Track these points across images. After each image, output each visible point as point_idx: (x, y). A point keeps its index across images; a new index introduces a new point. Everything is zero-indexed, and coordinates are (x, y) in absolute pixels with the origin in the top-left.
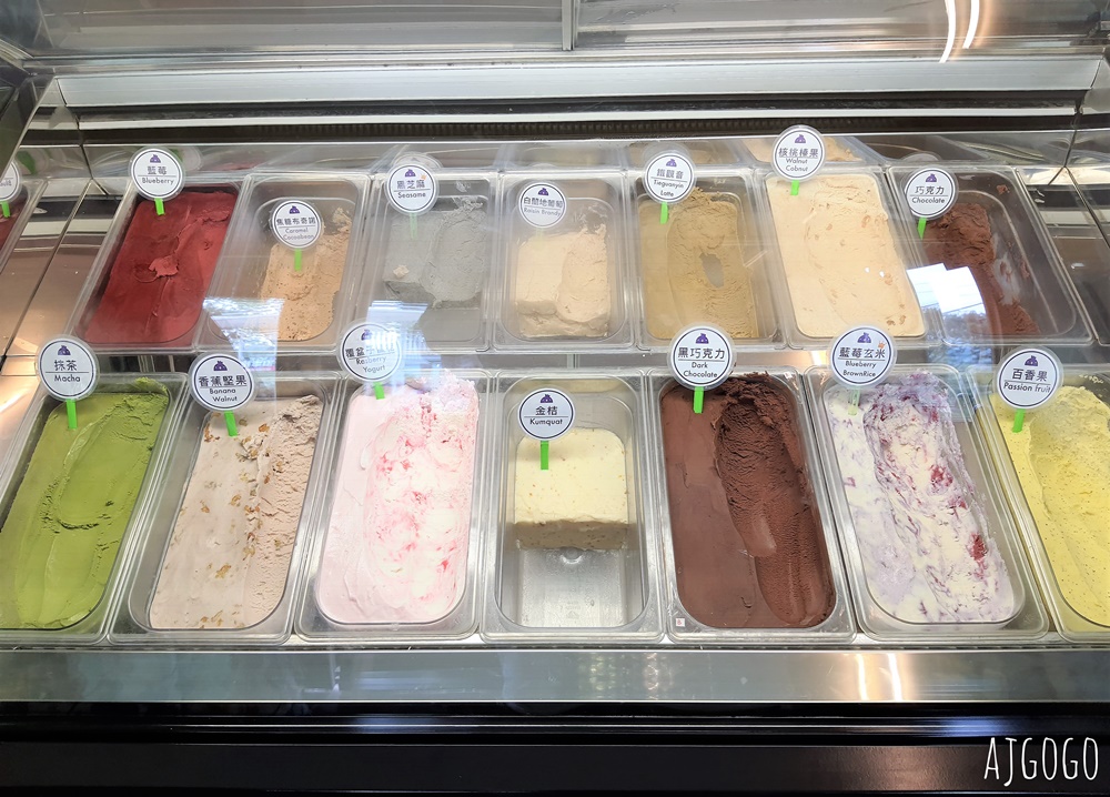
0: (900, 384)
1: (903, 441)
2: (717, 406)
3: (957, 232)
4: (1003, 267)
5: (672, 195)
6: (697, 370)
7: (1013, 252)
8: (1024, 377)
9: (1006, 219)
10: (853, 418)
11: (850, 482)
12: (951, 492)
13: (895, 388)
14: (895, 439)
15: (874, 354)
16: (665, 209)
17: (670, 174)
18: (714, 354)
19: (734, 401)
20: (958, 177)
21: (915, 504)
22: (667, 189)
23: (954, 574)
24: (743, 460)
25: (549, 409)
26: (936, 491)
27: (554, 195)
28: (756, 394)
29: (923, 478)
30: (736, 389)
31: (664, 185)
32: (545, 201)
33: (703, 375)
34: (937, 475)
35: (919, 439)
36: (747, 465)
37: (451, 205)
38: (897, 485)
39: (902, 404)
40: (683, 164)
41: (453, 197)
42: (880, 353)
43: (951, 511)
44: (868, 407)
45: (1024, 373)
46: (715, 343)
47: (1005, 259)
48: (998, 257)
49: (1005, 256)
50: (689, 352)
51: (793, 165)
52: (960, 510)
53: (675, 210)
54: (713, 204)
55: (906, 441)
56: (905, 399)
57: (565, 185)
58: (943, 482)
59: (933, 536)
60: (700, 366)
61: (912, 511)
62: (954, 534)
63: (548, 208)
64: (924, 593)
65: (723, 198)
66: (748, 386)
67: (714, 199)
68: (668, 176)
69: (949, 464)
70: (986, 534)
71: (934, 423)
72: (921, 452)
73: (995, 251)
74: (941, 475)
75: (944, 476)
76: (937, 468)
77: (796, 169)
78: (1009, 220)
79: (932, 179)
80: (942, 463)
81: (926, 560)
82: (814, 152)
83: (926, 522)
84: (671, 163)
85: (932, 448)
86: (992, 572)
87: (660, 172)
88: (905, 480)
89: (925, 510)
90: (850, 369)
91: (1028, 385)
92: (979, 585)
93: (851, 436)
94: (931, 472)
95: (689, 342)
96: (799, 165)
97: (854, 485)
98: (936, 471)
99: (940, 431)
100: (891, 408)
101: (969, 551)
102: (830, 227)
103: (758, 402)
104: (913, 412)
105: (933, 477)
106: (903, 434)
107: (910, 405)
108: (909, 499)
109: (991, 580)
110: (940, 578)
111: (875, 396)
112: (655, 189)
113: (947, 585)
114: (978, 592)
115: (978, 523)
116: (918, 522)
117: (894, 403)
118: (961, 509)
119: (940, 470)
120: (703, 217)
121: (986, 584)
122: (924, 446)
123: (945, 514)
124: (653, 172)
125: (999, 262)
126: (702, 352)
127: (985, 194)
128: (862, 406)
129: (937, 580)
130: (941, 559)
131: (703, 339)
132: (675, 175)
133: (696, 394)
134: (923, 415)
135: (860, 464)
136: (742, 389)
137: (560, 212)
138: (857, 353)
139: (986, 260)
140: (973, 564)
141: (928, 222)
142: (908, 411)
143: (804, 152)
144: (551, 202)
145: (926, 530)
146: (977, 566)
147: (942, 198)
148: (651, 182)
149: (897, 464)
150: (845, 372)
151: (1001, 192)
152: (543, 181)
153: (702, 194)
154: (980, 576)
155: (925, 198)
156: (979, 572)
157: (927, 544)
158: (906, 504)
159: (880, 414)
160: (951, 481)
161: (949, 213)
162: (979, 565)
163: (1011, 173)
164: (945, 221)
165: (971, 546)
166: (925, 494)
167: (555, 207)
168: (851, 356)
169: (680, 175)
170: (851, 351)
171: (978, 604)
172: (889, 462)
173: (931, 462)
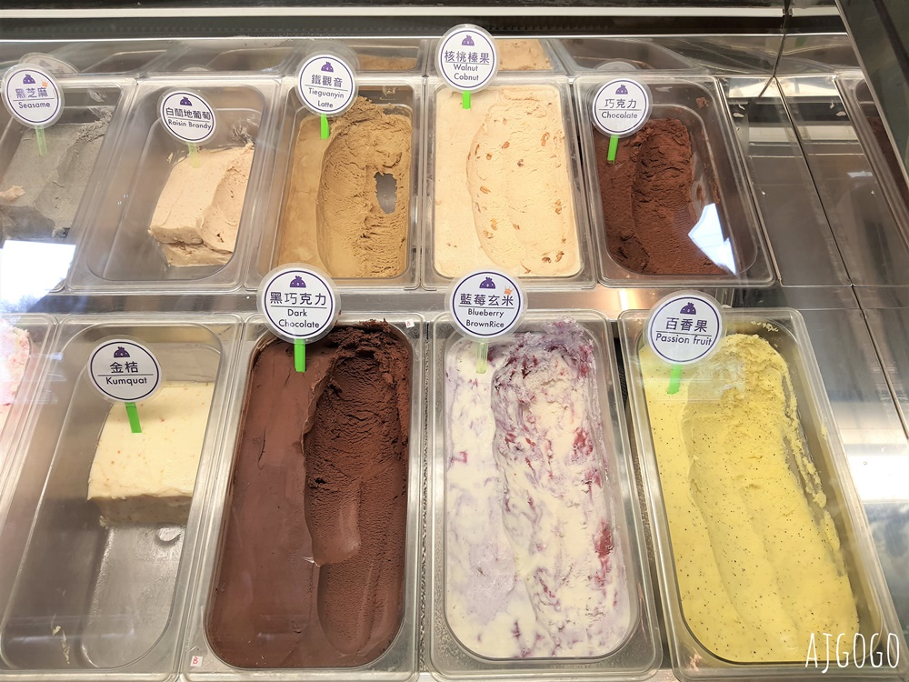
0: (544, 332)
1: (550, 399)
2: (324, 362)
3: (656, 151)
4: (699, 190)
5: (331, 106)
6: (294, 319)
7: (709, 173)
8: (679, 327)
9: (704, 136)
10: (480, 378)
11: (462, 457)
12: (589, 463)
13: (538, 337)
14: (540, 397)
15: (500, 301)
16: (324, 123)
17: (327, 81)
18: (314, 299)
19: (349, 354)
20: (653, 89)
21: (545, 477)
22: (324, 99)
23: (572, 579)
24: (361, 423)
25: (127, 364)
26: (575, 459)
27: (198, 105)
28: (376, 345)
29: (564, 442)
30: (349, 341)
31: (321, 94)
32: (189, 112)
33: (302, 325)
34: (580, 439)
35: (567, 396)
36: (364, 429)
37: (87, 117)
38: (529, 453)
39: (548, 355)
40: (341, 70)
41: (89, 107)
42: (508, 300)
43: (586, 487)
44: (500, 363)
45: (679, 322)
46: (313, 286)
47: (701, 182)
48: (696, 180)
49: (702, 178)
50: (283, 298)
51: (462, 73)
52: (594, 487)
53: (339, 123)
54: (386, 118)
55: (553, 399)
56: (552, 348)
57: (210, 94)
58: (585, 449)
59: (555, 523)
60: (297, 314)
61: (540, 489)
62: (582, 519)
63: (195, 121)
64: (521, 611)
65: (396, 111)
66: (367, 336)
67: (387, 112)
68: (324, 83)
69: (592, 429)
70: (614, 525)
71: (582, 379)
72: (568, 412)
73: (693, 172)
74: (584, 440)
75: (586, 442)
76: (581, 432)
77: (465, 77)
78: (707, 138)
79: (622, 90)
80: (586, 426)
81: (539, 561)
82: (485, 57)
83: (553, 504)
84: (327, 67)
85: (580, 408)
86: (614, 578)
87: (315, 79)
88: (542, 446)
89: (555, 487)
90: (473, 318)
91: (684, 337)
92: (597, 595)
93: (474, 401)
94: (575, 435)
95: (282, 284)
96: (469, 73)
97: (465, 461)
98: (580, 435)
99: (586, 389)
100: (535, 361)
101: (596, 544)
102: (507, 145)
103: (379, 355)
104: (562, 364)
105: (576, 443)
106: (551, 391)
107: (559, 356)
108: (540, 473)
109: (610, 588)
110: (551, 584)
111: (512, 349)
112: (312, 100)
113: (558, 595)
114: (593, 605)
115: (609, 510)
116: (543, 503)
117: (538, 354)
118: (597, 486)
119: (584, 434)
120: (377, 132)
121: (604, 594)
122: (572, 405)
123: (577, 492)
124: (307, 79)
125: (696, 185)
126: (299, 298)
127: (685, 108)
128: (495, 361)
129: (546, 589)
130: (559, 557)
131: (298, 283)
132: (333, 83)
133: (296, 347)
134: (572, 367)
135: (477, 435)
136: (357, 340)
137: (210, 124)
138: (480, 299)
139: (686, 182)
140: (595, 562)
141: (621, 140)
142: (558, 364)
143: (473, 57)
144: (197, 114)
145: (550, 514)
146: (599, 567)
147: (635, 113)
148: (306, 90)
149: (538, 426)
150: (468, 322)
151: (701, 105)
152: (183, 89)
153: (371, 106)
154: (601, 581)
155: (616, 113)
156: (600, 575)
157: (546, 535)
158: (534, 479)
159: (520, 368)
160: (591, 449)
161: (643, 129)
162: (603, 564)
163: (712, 83)
164: (638, 139)
165: (599, 536)
166: (562, 464)
167: (203, 118)
168: (473, 304)
169: (338, 82)
170: (473, 298)
171: (587, 620)
172: (528, 425)
173: (577, 424)
